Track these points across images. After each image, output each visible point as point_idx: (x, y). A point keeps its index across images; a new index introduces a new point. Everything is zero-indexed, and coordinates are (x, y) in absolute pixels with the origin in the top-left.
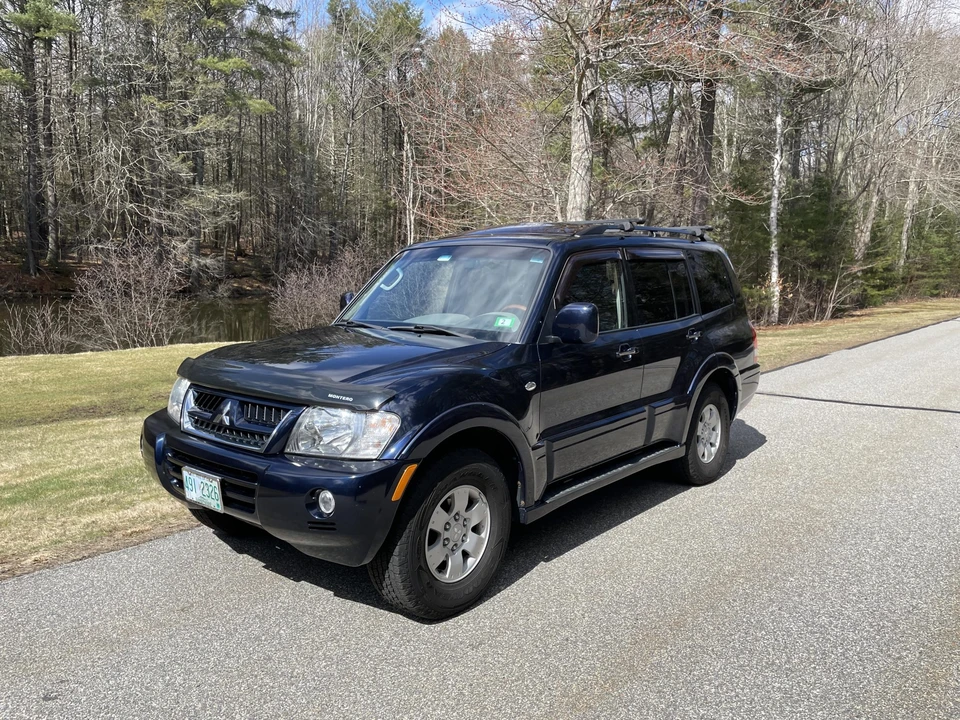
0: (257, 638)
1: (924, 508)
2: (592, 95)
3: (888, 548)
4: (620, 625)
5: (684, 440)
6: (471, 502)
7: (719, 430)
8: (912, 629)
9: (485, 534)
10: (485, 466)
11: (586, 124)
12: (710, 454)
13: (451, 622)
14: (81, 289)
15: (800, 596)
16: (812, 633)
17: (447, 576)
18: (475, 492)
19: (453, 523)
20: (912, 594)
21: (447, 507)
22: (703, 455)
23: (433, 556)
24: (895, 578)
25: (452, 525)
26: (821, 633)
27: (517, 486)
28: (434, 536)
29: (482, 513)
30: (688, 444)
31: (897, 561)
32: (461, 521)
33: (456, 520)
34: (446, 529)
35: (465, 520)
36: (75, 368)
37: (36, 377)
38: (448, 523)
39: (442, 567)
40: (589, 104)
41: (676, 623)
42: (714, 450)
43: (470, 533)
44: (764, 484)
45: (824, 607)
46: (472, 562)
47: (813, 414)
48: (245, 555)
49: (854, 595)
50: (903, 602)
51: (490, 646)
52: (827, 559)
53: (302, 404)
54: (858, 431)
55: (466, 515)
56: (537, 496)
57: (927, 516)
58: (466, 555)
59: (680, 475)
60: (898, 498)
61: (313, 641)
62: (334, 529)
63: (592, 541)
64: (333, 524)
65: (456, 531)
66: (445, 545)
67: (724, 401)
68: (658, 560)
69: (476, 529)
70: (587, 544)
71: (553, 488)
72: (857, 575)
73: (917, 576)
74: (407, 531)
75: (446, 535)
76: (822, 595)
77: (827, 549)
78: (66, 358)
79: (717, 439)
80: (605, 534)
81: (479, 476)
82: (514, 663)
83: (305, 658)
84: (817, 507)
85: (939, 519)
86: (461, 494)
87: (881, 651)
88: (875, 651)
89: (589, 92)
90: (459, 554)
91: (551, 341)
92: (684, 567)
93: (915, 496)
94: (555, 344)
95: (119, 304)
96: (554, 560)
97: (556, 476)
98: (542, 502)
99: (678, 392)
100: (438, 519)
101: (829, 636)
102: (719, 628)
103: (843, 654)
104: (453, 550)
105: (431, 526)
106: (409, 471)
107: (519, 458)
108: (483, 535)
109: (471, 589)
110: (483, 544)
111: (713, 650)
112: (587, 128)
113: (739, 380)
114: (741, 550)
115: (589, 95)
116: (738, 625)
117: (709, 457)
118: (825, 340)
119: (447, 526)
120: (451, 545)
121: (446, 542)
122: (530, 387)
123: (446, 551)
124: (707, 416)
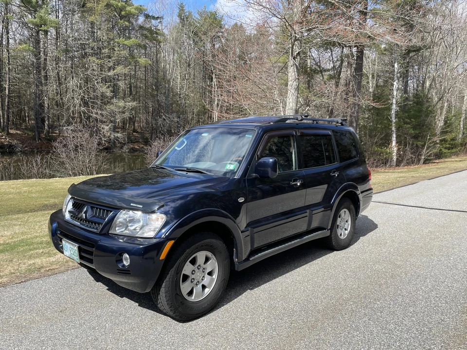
0: (94, 328)
1: (456, 265)
2: (299, 53)
3: (433, 287)
4: (282, 326)
5: (329, 227)
6: (207, 259)
7: (350, 222)
8: (439, 332)
9: (215, 276)
10: (214, 241)
11: (295, 68)
12: (345, 234)
13: (194, 322)
14: (55, 148)
15: (381, 312)
16: (385, 333)
17: (193, 298)
18: (209, 254)
19: (197, 270)
20: (442, 313)
21: (193, 262)
22: (341, 235)
23: (185, 288)
24: (434, 303)
25: (196, 272)
26: (389, 334)
27: (233, 251)
28: (186, 278)
29: (213, 264)
30: (331, 229)
31: (437, 294)
32: (201, 269)
33: (198, 269)
34: (193, 274)
35: (204, 269)
36: (49, 185)
37: (30, 190)
38: (194, 271)
39: (191, 293)
40: (297, 58)
41: (312, 326)
42: (347, 232)
43: (206, 276)
44: (373, 250)
45: (393, 319)
46: (207, 291)
47: (405, 213)
48: (100, 283)
49: (411, 313)
50: (437, 317)
51: (212, 336)
52: (399, 292)
53: (118, 209)
54: (427, 223)
55: (204, 266)
56: (244, 257)
57: (457, 269)
58: (204, 287)
59: (328, 245)
60: (443, 259)
61: (122, 330)
62: (130, 274)
63: (277, 280)
64: (129, 271)
65: (198, 275)
66: (192, 282)
67: (352, 207)
68: (309, 290)
69: (210, 274)
70: (274, 281)
71: (254, 252)
72: (414, 302)
73: (446, 302)
74: (169, 275)
75: (193, 276)
76: (393, 312)
77: (400, 287)
78: (46, 181)
79: (348, 226)
80: (284, 276)
81: (211, 246)
82: (222, 346)
83: (115, 340)
84: (399, 263)
85: (463, 271)
86: (201, 256)
87: (420, 345)
88: (417, 345)
89: (297, 52)
90: (200, 286)
91: (254, 177)
92: (322, 295)
93: (452, 258)
94: (256, 178)
95: (72, 155)
96: (255, 289)
97: (256, 246)
98: (247, 259)
99: (326, 203)
100: (188, 269)
101: (393, 336)
102: (334, 330)
103: (399, 346)
104: (197, 285)
105: (183, 272)
106: (170, 244)
107: (234, 237)
108: (214, 277)
109: (206, 305)
110: (214, 281)
111: (329, 342)
112: (296, 70)
113: (361, 196)
114: (354, 286)
115: (297, 54)
116: (345, 328)
117: (344, 236)
118: (418, 175)
119: (193, 272)
120: (195, 282)
121: (193, 280)
122: (241, 200)
123: (192, 285)
124: (343, 215)
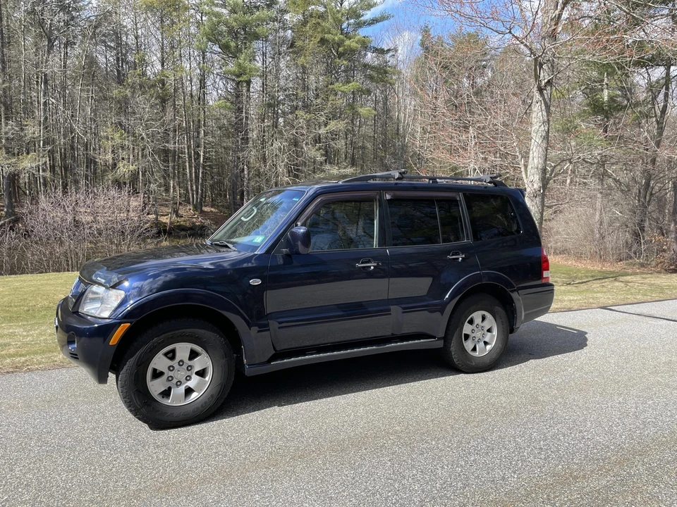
2: (549, 83)
4: (263, 450)
5: (441, 336)
6: (193, 355)
7: (495, 332)
9: (208, 378)
10: (203, 331)
17: (170, 401)
18: (198, 348)
21: (171, 355)
22: (474, 350)
23: (155, 387)
25: (176, 368)
27: (241, 349)
28: (157, 374)
29: (205, 362)
30: (447, 338)
32: (185, 367)
33: (180, 365)
34: (170, 370)
35: (189, 366)
38: (172, 366)
39: (166, 393)
40: (546, 90)
42: (489, 347)
43: (194, 376)
46: (195, 395)
53: (91, 283)
55: (190, 363)
58: (189, 391)
62: (77, 358)
64: (77, 355)
65: (180, 374)
66: (168, 380)
69: (202, 373)
71: (279, 355)
75: (170, 374)
79: (493, 338)
81: (198, 337)
86: (182, 348)
89: (546, 81)
90: (182, 388)
91: (284, 253)
94: (288, 255)
96: (285, 407)
98: (267, 362)
100: (160, 362)
104: (176, 385)
105: (153, 366)
106: (123, 328)
112: (543, 108)
115: (546, 83)
117: (481, 352)
119: (171, 368)
120: (175, 381)
121: (170, 379)
122: (255, 282)
123: (169, 384)
124: (478, 320)
